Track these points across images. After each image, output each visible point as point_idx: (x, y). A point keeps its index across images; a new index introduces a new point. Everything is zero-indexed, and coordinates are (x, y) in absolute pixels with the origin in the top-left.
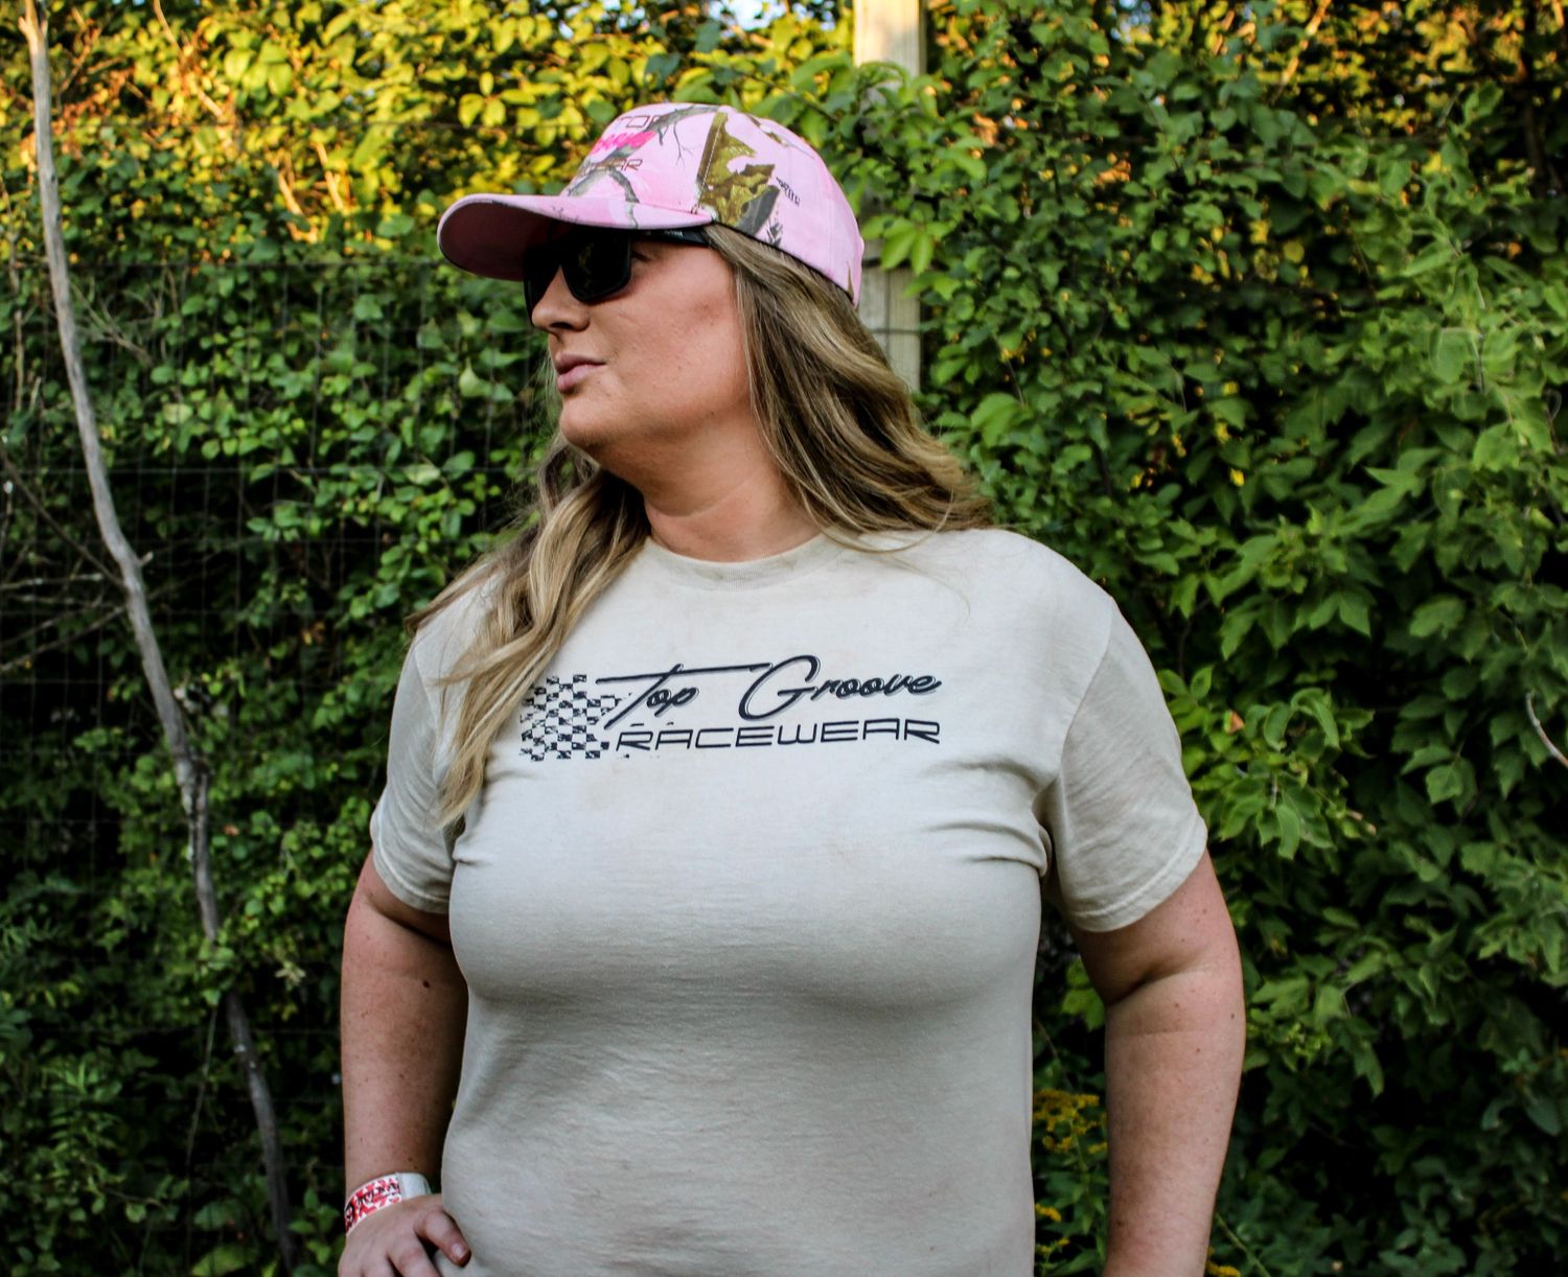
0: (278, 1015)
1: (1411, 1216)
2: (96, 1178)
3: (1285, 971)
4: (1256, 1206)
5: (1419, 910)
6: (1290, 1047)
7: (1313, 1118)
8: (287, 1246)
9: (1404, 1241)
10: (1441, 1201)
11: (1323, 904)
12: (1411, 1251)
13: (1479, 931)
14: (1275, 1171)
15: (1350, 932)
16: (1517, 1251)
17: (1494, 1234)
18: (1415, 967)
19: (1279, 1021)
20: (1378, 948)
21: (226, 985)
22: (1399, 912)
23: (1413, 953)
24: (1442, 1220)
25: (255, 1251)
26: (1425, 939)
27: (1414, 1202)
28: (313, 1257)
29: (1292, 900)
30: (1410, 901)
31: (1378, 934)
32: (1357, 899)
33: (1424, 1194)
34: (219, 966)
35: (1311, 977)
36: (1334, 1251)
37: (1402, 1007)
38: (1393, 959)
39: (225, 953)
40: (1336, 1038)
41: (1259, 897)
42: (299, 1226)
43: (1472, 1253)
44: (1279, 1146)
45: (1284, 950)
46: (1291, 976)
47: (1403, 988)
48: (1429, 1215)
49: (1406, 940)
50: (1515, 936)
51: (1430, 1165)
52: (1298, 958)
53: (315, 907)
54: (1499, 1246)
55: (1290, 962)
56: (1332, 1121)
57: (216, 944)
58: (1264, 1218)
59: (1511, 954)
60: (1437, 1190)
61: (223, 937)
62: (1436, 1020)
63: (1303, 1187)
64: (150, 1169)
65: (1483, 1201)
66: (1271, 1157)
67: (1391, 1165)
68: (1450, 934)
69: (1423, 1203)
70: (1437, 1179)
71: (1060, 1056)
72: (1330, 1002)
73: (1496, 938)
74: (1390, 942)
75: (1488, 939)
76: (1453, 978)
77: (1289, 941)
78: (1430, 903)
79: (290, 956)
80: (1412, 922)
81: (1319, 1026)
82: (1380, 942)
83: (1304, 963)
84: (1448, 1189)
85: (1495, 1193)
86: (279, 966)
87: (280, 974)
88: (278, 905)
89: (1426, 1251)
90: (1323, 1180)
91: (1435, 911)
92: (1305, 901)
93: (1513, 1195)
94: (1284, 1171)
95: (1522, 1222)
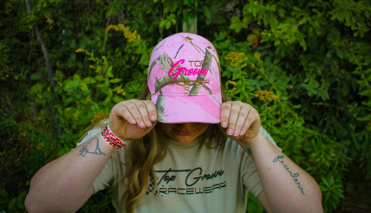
0: (48, 29)
1: (307, 75)
2: (6, 69)
3: (284, 21)
4: (274, 73)
5: (316, 7)
6: (286, 40)
7: (286, 53)
8: (53, 83)
9: (306, 81)
10: (314, 72)
11: (293, 5)
12: (307, 83)
13: (331, 13)
14: (277, 64)
15: (299, 12)
16: (330, 83)
17: (325, 79)
18: (314, 21)
19: (284, 33)
20: (306, 16)
21: (34, 24)
22: (311, 8)
23: (314, 17)
24: (314, 76)
25: (45, 84)
26: (317, 14)
27: (309, 72)
28: (59, 86)
29: (286, 4)
30: (314, 5)
31: (306, 13)
32: (301, 4)
33: (311, 70)
34: (32, 20)
35: (291, 23)
36: (290, 83)
37: (311, 30)
38: (309, 19)
39: (33, 17)
40: (296, 37)
41: (278, 3)
42: (55, 79)
43: (320, 83)
44: (278, 59)
45: (284, 16)
46: (286, 22)
47: (311, 26)
48: (312, 75)
49: (313, 14)
50: (339, 14)
51: (312, 64)
52: (287, 18)
53: (54, 5)
54: (326, 82)
55: (285, 19)
56: (290, 53)
57: (31, 14)
58: (275, 75)
59: (339, 19)
60: (314, 69)
61: (33, 13)
62: (319, 33)
63: (283, 68)
64: (21, 64)
65: (323, 72)
66: (276, 61)
67: (303, 63)
68: (323, 13)
69: (311, 73)
70: (314, 67)
71: (229, 38)
72: (295, 29)
73: (335, 14)
74: (308, 14)
75: (333, 15)
76: (324, 24)
77: (285, 14)
78: (319, 6)
79: (49, 17)
80: (314, 10)
81: (292, 35)
82: (306, 15)
83: (288, 19)
84: (316, 69)
85: (327, 70)
86: (46, 19)
87: (47, 21)
88: (45, 5)
89: (311, 83)
90: (287, 66)
91: (320, 8)
92: (289, 5)
93: (330, 71)
94: (279, 64)
95: (331, 76)
